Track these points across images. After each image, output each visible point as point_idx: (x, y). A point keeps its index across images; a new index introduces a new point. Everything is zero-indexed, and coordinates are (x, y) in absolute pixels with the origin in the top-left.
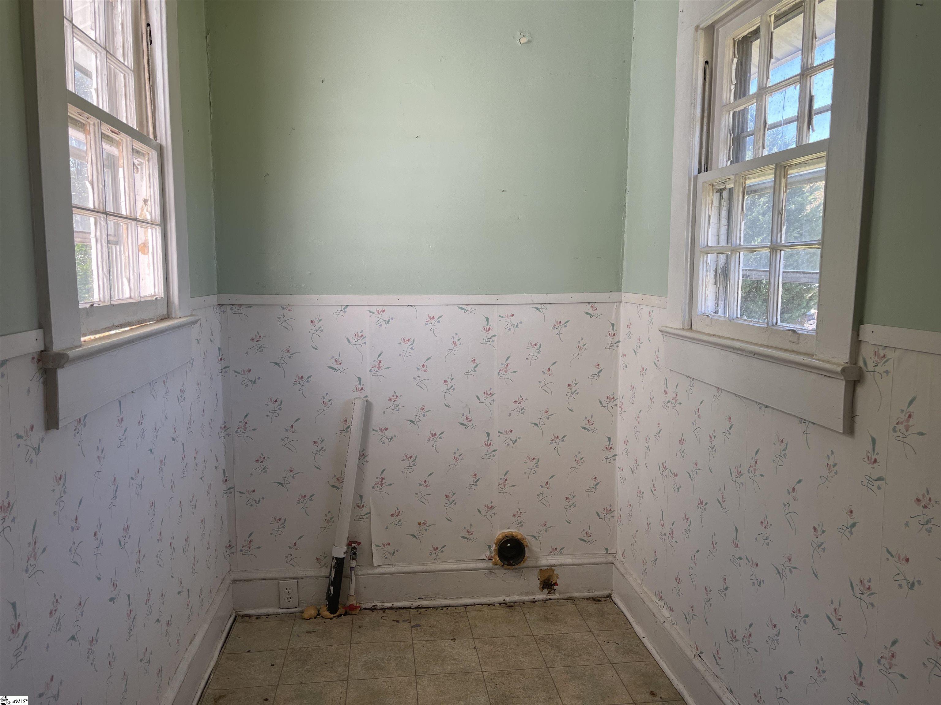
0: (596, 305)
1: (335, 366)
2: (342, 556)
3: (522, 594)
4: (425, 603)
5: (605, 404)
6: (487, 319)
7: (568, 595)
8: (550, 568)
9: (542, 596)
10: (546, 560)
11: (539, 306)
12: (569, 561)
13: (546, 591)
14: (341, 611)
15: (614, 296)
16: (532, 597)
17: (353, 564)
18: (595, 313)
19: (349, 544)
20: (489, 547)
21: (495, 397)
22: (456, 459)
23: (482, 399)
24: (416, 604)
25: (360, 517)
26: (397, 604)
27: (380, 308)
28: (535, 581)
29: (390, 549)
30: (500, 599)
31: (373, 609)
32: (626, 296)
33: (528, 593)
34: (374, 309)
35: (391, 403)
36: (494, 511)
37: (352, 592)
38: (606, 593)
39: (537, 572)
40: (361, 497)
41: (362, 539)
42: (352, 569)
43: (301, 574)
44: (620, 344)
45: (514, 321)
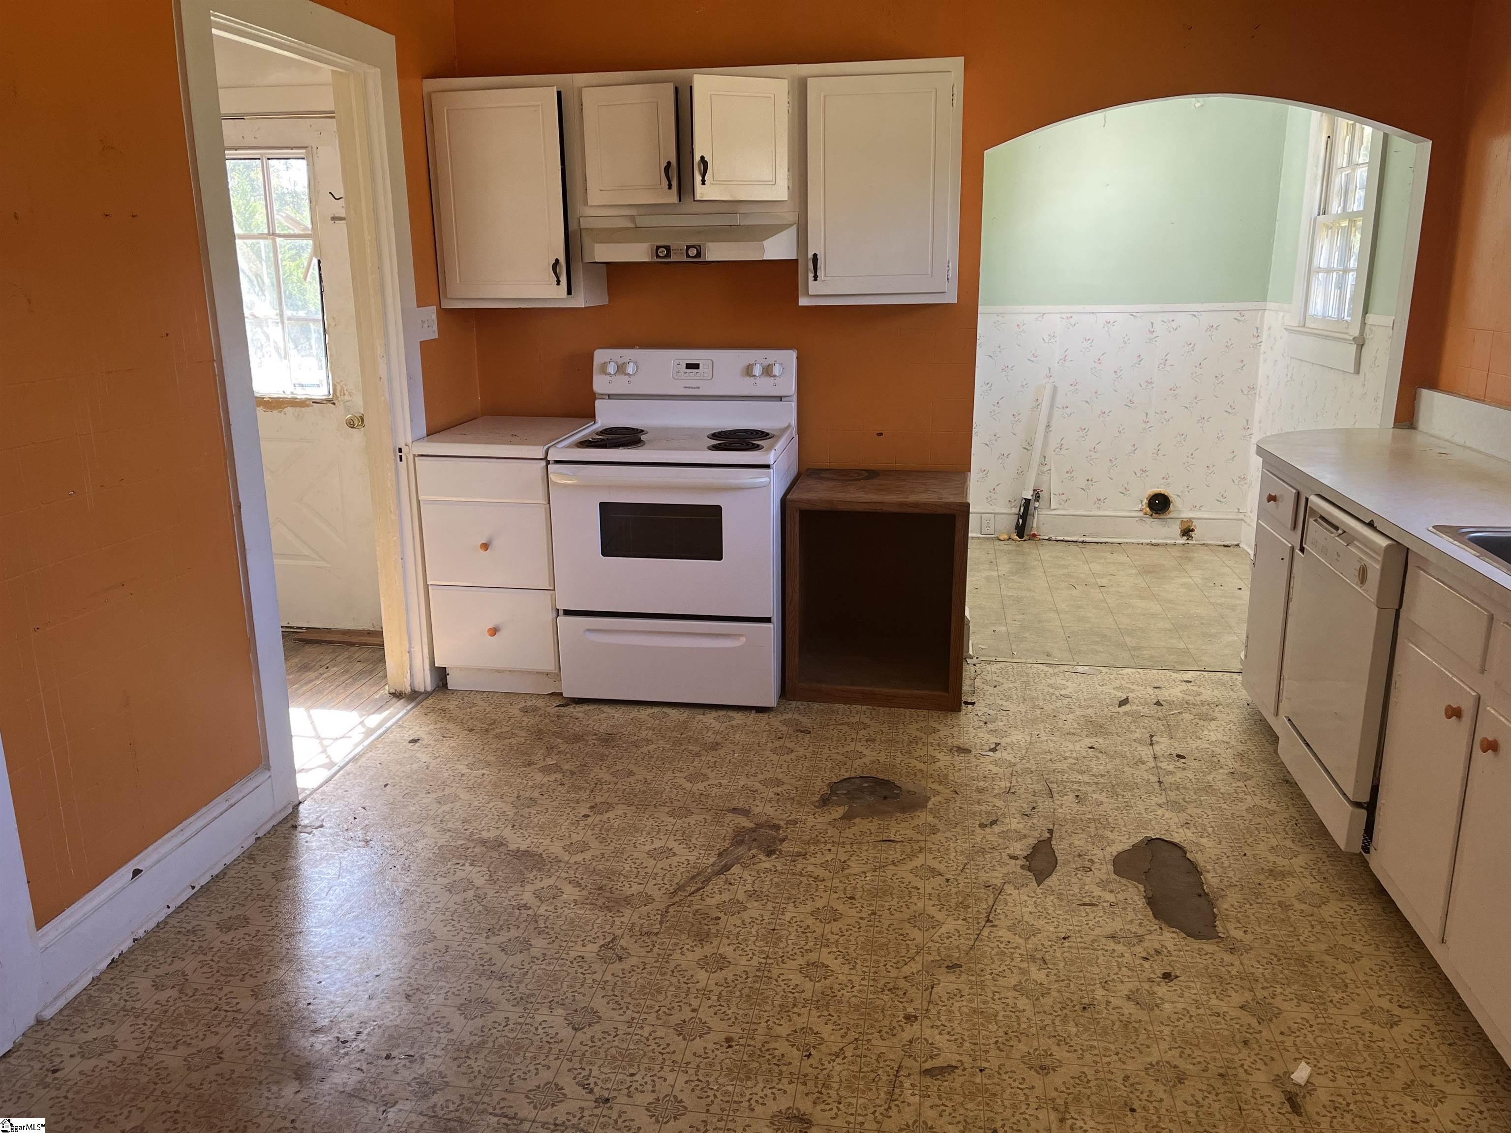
0: (1244, 313)
1: (1033, 359)
2: (1030, 497)
3: (1165, 538)
4: (1087, 539)
5: (1245, 392)
6: (1152, 324)
7: (1202, 542)
8: (1190, 520)
9: (1183, 540)
10: (1186, 514)
11: (1196, 313)
12: (1206, 516)
13: (1185, 538)
14: (1026, 537)
15: (1260, 305)
16: (1173, 542)
17: (1037, 505)
18: (1242, 318)
19: (1034, 490)
20: (1142, 501)
21: (1154, 385)
22: (1120, 432)
23: (1144, 386)
24: (1081, 539)
25: (1043, 472)
26: (1067, 538)
27: (1069, 315)
28: (1176, 529)
29: (1064, 497)
30: (1148, 541)
31: (1049, 540)
32: (1270, 305)
33: (1170, 538)
34: (1064, 316)
35: (1072, 388)
36: (1147, 474)
37: (1035, 526)
38: (1236, 543)
39: (1178, 522)
40: (1045, 457)
41: (1044, 487)
42: (1035, 508)
43: (997, 511)
44: (1262, 344)
45: (1174, 325)
